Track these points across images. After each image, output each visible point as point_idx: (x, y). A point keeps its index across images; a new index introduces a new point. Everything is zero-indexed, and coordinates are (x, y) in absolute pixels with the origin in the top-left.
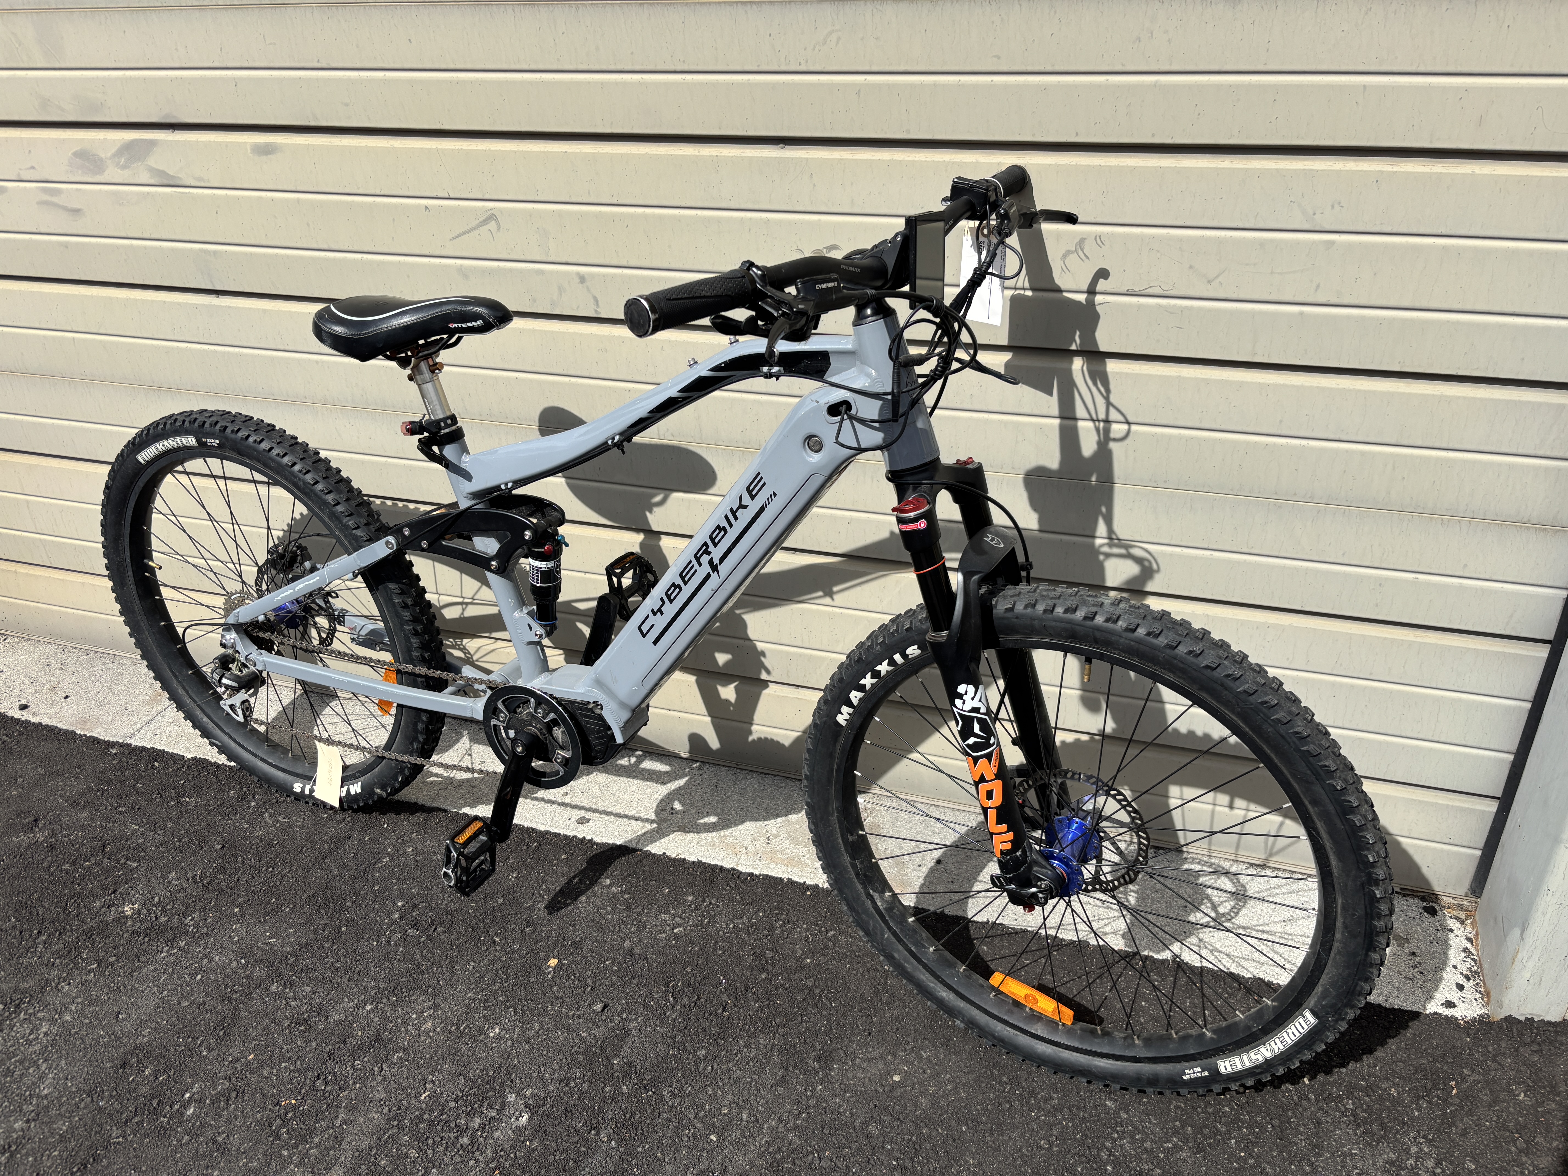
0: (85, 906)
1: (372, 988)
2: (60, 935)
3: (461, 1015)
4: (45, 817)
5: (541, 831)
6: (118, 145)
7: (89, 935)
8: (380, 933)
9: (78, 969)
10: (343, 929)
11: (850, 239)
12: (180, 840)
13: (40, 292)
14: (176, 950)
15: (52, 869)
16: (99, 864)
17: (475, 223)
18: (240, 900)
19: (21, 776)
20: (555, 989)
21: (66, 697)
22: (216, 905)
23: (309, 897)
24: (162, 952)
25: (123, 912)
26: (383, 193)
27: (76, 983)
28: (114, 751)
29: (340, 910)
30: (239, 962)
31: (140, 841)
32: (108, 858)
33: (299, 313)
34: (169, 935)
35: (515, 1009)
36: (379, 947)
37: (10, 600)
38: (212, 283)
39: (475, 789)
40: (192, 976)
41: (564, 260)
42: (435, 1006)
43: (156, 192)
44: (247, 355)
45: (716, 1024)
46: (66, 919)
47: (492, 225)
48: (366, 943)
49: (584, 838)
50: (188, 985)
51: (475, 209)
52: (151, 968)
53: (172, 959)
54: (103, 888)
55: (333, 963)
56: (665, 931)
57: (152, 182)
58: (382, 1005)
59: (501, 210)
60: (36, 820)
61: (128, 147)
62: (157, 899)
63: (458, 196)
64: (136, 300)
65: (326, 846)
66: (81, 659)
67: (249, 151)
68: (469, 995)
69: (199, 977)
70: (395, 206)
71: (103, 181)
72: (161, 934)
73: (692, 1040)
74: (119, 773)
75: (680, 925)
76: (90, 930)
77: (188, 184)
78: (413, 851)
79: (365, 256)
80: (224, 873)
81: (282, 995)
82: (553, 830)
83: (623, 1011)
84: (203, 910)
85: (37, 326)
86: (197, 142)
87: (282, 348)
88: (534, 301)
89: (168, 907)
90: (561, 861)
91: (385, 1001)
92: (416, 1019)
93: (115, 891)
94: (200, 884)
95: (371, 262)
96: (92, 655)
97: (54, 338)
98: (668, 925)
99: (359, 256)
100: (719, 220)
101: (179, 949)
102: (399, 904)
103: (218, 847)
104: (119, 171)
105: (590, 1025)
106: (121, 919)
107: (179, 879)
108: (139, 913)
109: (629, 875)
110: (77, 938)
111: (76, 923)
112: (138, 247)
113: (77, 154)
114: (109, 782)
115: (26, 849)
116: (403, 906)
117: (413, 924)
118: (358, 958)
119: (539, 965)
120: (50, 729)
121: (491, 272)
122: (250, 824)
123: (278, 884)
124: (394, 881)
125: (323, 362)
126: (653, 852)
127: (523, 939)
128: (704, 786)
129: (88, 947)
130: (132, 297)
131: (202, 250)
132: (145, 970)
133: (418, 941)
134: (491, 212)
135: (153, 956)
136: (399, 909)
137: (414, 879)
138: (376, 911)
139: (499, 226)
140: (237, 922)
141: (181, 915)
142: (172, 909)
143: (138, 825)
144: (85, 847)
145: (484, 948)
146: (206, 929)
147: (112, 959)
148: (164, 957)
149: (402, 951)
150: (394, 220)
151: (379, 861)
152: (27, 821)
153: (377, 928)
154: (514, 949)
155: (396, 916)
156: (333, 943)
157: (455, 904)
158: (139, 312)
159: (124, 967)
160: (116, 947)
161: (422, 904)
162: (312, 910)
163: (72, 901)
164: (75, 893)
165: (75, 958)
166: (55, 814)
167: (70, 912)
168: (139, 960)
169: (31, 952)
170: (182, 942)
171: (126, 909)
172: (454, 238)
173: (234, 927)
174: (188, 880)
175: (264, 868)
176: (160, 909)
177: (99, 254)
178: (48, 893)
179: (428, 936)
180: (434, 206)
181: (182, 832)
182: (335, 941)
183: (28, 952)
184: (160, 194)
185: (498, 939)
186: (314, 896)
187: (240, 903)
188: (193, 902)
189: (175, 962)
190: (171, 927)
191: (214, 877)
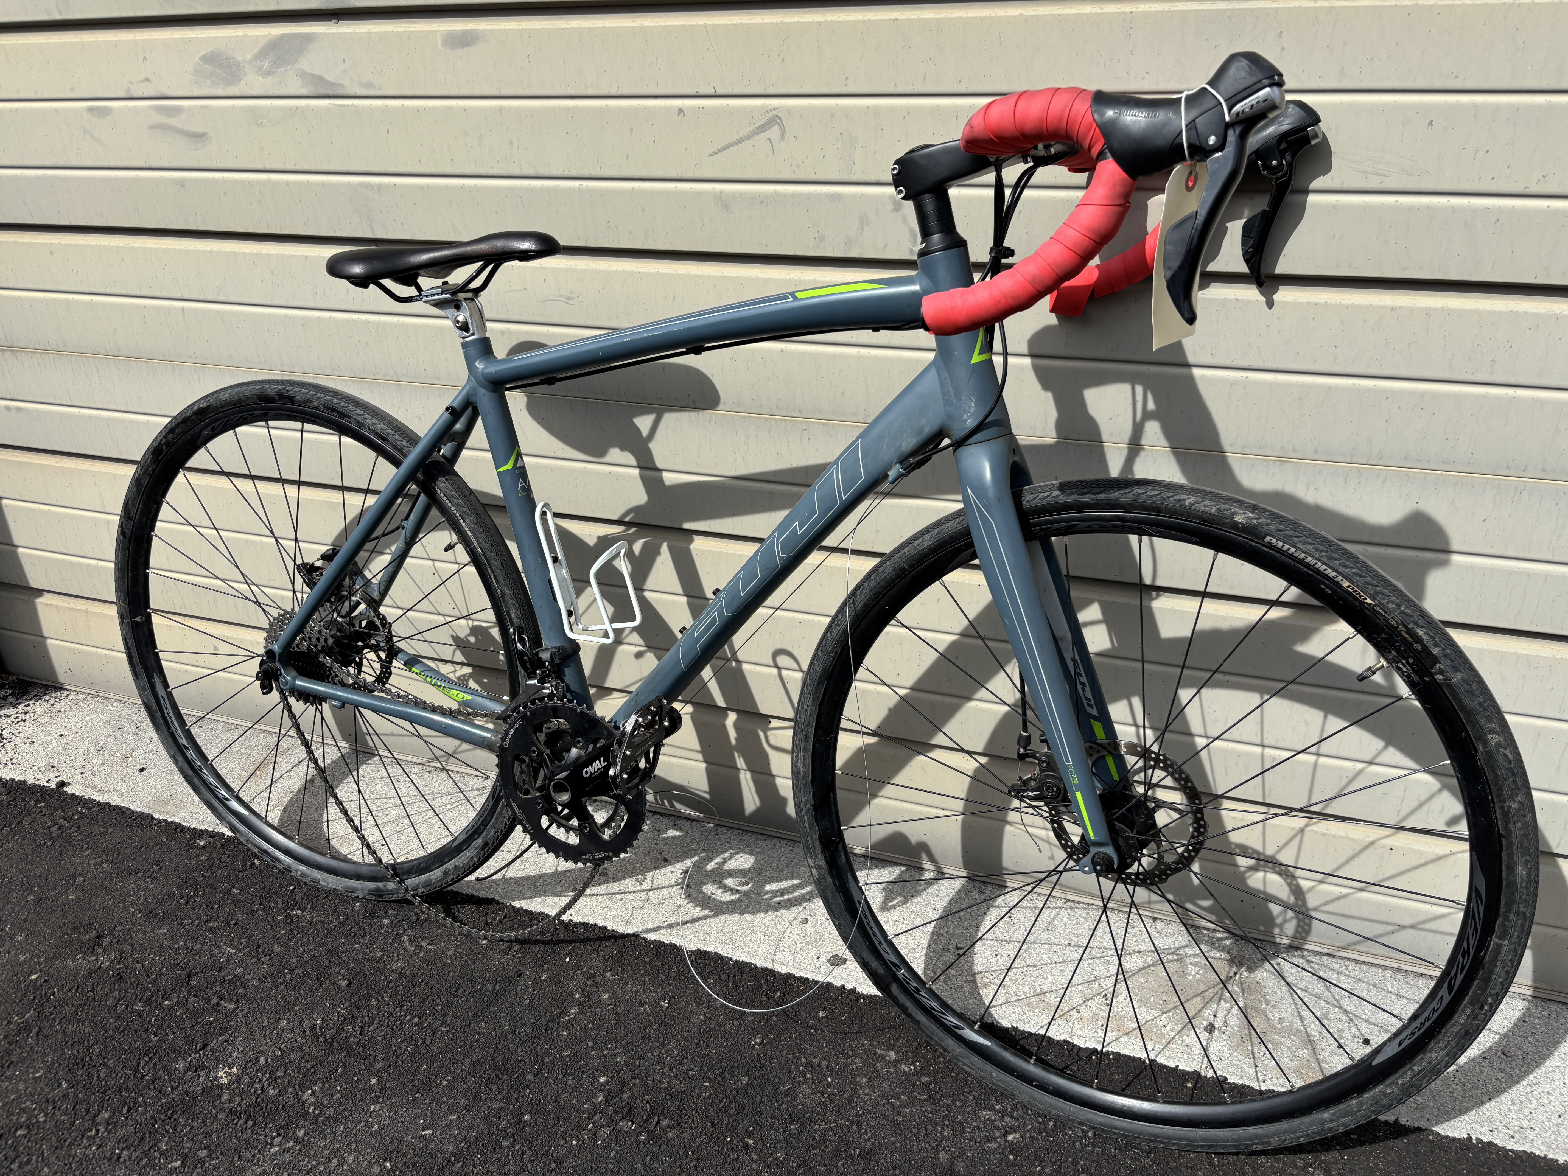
0: (164, 1068)
2: (128, 1111)
4: (111, 933)
5: (781, 974)
6: (262, 43)
7: (169, 1113)
8: (579, 1127)
9: (153, 1167)
10: (526, 1118)
12: (291, 972)
13: (144, 248)
14: (291, 1144)
15: (119, 1010)
16: (183, 1003)
17: (747, 130)
18: (378, 1066)
19: (81, 875)
21: (142, 770)
22: (345, 1073)
23: (473, 1064)
24: (272, 1145)
25: (216, 1078)
26: (619, 93)
28: (202, 843)
29: (521, 1086)
30: (382, 1167)
31: (238, 971)
32: (195, 996)
34: (281, 1118)
36: (581, 1147)
37: (77, 646)
38: (371, 228)
41: (873, 178)
43: (308, 106)
46: (137, 1086)
47: (774, 132)
48: (562, 1142)
49: (843, 987)
51: (752, 109)
53: (287, 1157)
54: (189, 1040)
56: (993, 1139)
57: (304, 92)
59: (789, 110)
60: (99, 937)
61: (275, 45)
62: (262, 1060)
63: (729, 91)
64: (269, 255)
65: (490, 987)
67: (439, 43)
70: (636, 109)
71: (238, 94)
72: (269, 1116)
74: (209, 874)
75: (1014, 1130)
76: (171, 1105)
77: (351, 93)
78: (610, 998)
79: (585, 183)
80: (353, 1023)
82: (799, 973)
84: (327, 1080)
85: (138, 293)
86: (369, 33)
88: (822, 239)
89: (279, 1074)
90: (819, 1020)
93: (205, 1046)
94: (321, 1039)
95: (592, 191)
97: (158, 308)
98: (998, 1128)
101: (296, 1140)
102: (602, 1080)
103: (344, 983)
104: (260, 79)
106: (214, 1090)
107: (292, 1030)
108: (239, 1081)
109: (920, 1046)
110: (153, 1117)
111: (152, 1094)
112: (278, 183)
113: (207, 59)
114: (195, 886)
115: (85, 977)
116: (607, 1083)
117: (625, 1112)
118: (553, 1166)
120: (122, 812)
121: (764, 199)
122: (384, 950)
123: (428, 1041)
124: (590, 1044)
127: (788, 1144)
129: (167, 1132)
130: (264, 252)
131: (363, 185)
133: (637, 1140)
134: (774, 112)
135: (259, 1151)
136: (602, 1088)
137: (617, 1042)
138: (570, 1090)
139: (783, 133)
140: (376, 1099)
141: (297, 1087)
142: (284, 1076)
143: (235, 947)
144: (164, 978)
145: (734, 1156)
146: (332, 1110)
147: (203, 1154)
148: (275, 1154)
149: (615, 1157)
150: (632, 130)
151: (565, 1012)
152: (87, 937)
153: (575, 1117)
154: (777, 1159)
155: (600, 1099)
156: (514, 1140)
157: (681, 1083)
158: (272, 272)
159: (219, 1168)
160: (207, 1135)
161: (633, 1081)
162: (480, 1086)
163: (147, 1059)
164: (150, 1047)
165: (149, 1150)
166: (125, 928)
167: (143, 1076)
168: (240, 1156)
169: (88, 1137)
170: (300, 1130)
171: (221, 1074)
172: (715, 153)
173: (372, 1109)
174: (305, 1031)
175: (408, 1018)
176: (267, 1075)
177: (225, 194)
178: (114, 1045)
179: (649, 1133)
180: (692, 108)
181: (294, 960)
182: (517, 1137)
183: (83, 1137)
184: (312, 109)
185: (751, 1142)
186: (480, 1064)
187: (378, 1071)
188: (313, 1067)
189: (290, 1162)
190: (284, 1106)
191: (340, 1028)
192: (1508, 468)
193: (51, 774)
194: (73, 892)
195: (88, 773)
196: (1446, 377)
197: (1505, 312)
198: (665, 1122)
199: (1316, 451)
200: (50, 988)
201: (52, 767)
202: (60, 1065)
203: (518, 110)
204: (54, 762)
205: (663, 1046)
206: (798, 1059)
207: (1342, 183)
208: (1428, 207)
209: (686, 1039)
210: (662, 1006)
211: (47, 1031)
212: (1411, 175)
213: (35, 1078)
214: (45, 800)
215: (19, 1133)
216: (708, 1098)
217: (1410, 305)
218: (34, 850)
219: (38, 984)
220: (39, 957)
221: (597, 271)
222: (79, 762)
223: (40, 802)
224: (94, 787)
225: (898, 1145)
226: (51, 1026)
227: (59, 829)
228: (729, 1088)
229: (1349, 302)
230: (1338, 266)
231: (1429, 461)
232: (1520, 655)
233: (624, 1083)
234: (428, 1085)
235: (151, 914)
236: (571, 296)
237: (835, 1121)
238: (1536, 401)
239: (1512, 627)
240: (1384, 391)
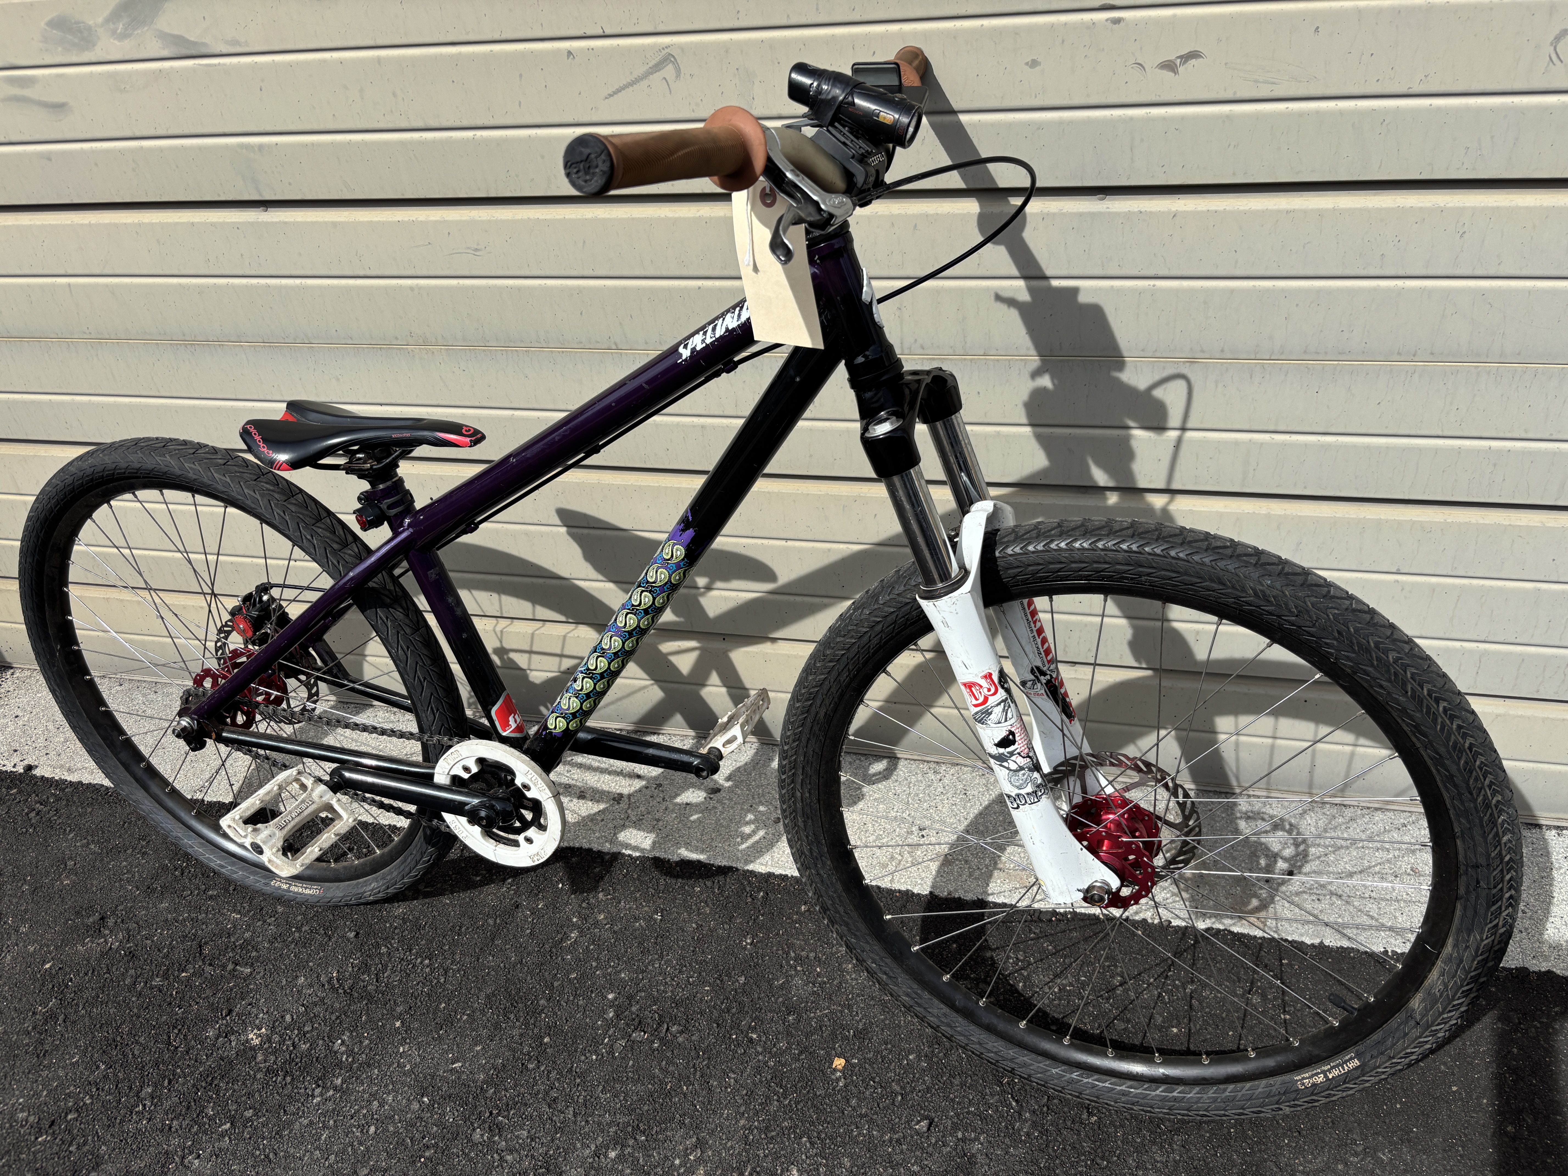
0: (195, 1038)
1: (609, 1125)
2: (169, 1083)
3: (740, 1154)
4: (113, 913)
5: (761, 874)
6: (112, 6)
7: (209, 1080)
8: (596, 1042)
9: (205, 1132)
10: (546, 1040)
11: (1219, 40)
12: (299, 929)
14: (331, 1093)
15: (139, 987)
16: (200, 973)
17: (640, 70)
18: (399, 1009)
19: (71, 858)
20: (854, 1102)
22: (370, 1020)
23: (488, 997)
24: (313, 1096)
25: (247, 1041)
26: (504, 37)
27: (206, 1154)
29: (536, 1012)
30: (421, 1102)
31: (247, 935)
32: (210, 965)
33: (383, 223)
34: (317, 1071)
35: (809, 1138)
36: (601, 1061)
37: (13, 625)
38: (258, 190)
39: (661, 823)
40: (362, 1128)
41: (775, 113)
42: (701, 1144)
43: (172, 68)
44: (312, 288)
45: (1087, 1136)
46: (172, 1059)
47: (669, 71)
48: (583, 1058)
50: (361, 1144)
51: (644, 48)
52: (306, 1122)
53: (330, 1106)
54: (214, 1008)
55: (547, 1093)
57: (165, 53)
58: (629, 1150)
59: (682, 48)
60: (102, 918)
61: (127, 6)
63: (617, 31)
64: (152, 224)
66: (113, 691)
68: (742, 1122)
69: (372, 1129)
70: (523, 54)
71: (94, 59)
72: (305, 1070)
73: (1062, 1164)
76: (210, 1072)
77: (217, 51)
78: (606, 918)
79: (479, 133)
80: (368, 971)
81: (490, 1145)
82: (778, 871)
83: (955, 1127)
84: (353, 1029)
85: (17, 272)
87: (361, 273)
89: (307, 1029)
90: (802, 914)
91: (631, 1142)
92: (681, 1165)
94: (340, 991)
95: (487, 141)
96: (126, 685)
97: (42, 287)
99: (469, 134)
100: (1016, 31)
101: (335, 1089)
102: (610, 996)
103: (352, 935)
104: (116, 43)
105: (918, 1153)
106: (247, 1052)
107: (311, 986)
110: (194, 1086)
111: (188, 1063)
112: (151, 150)
113: (52, 24)
115: (99, 960)
116: (616, 999)
117: (636, 1022)
118: (578, 1081)
119: (823, 1069)
123: (442, 980)
124: (594, 964)
125: (420, 288)
126: (915, 891)
128: (950, 795)
129: (211, 1097)
130: (146, 221)
131: (242, 146)
132: (297, 1126)
133: (650, 1048)
134: (667, 51)
135: (302, 1103)
136: (612, 1004)
137: (619, 959)
138: (581, 1009)
139: (678, 71)
140: (403, 1041)
141: (326, 1038)
142: (312, 1031)
143: (239, 912)
144: (176, 951)
145: (740, 1051)
146: (364, 1056)
147: (249, 1113)
148: (318, 1104)
149: (633, 1065)
150: (521, 76)
151: (566, 937)
152: (91, 920)
153: (591, 1034)
154: (780, 1048)
155: (611, 1015)
156: (539, 1062)
157: (683, 990)
158: (158, 241)
159: (267, 1125)
160: (250, 1095)
161: (639, 994)
162: (498, 1016)
163: (176, 1031)
164: (177, 1020)
165: (197, 1117)
166: (126, 907)
167: (177, 1048)
168: (285, 1111)
169: (137, 1112)
170: (337, 1078)
171: (251, 1036)
172: (611, 96)
173: (401, 1050)
174: (323, 985)
175: (419, 960)
176: (296, 1032)
177: (96, 164)
178: (141, 1022)
179: (661, 1040)
180: (581, 50)
181: (299, 918)
182: (541, 1059)
183: (132, 1113)
184: (177, 71)
185: (755, 1036)
186: (494, 995)
187: (401, 1014)
188: (338, 1018)
189: (334, 1110)
190: (317, 1058)
191: (356, 979)
192: (1399, 354)
193: (16, 759)
194: (67, 877)
195: (52, 754)
196: (1339, 273)
197: (1393, 208)
198: (674, 1029)
199: (1222, 351)
200: (65, 975)
201: (15, 751)
202: (93, 1047)
203: (399, 60)
204: (16, 746)
205: (661, 957)
206: (788, 954)
207: (1235, 93)
208: (1317, 112)
209: (683, 948)
210: (655, 920)
211: (73, 1017)
212: (1300, 82)
213: (72, 1064)
214: (15, 786)
215: (69, 1117)
216: (711, 1000)
217: (1304, 207)
218: (17, 839)
219: (54, 972)
220: (48, 946)
221: (502, 222)
222: (41, 742)
223: (11, 788)
224: (62, 766)
225: (887, 1022)
226: (76, 1012)
227: (37, 814)
228: (728, 990)
229: (1247, 208)
230: (1234, 174)
231: (1326, 353)
232: (1414, 523)
233: (630, 998)
234: (449, 1021)
235: (149, 890)
236: (479, 247)
237: (828, 1008)
238: (1423, 290)
239: (1406, 498)
240: (1283, 290)
